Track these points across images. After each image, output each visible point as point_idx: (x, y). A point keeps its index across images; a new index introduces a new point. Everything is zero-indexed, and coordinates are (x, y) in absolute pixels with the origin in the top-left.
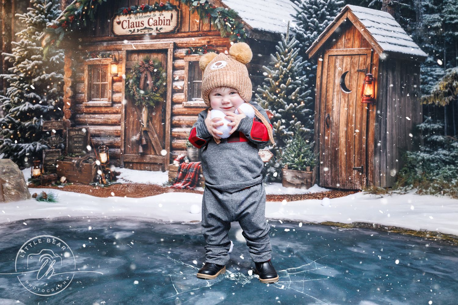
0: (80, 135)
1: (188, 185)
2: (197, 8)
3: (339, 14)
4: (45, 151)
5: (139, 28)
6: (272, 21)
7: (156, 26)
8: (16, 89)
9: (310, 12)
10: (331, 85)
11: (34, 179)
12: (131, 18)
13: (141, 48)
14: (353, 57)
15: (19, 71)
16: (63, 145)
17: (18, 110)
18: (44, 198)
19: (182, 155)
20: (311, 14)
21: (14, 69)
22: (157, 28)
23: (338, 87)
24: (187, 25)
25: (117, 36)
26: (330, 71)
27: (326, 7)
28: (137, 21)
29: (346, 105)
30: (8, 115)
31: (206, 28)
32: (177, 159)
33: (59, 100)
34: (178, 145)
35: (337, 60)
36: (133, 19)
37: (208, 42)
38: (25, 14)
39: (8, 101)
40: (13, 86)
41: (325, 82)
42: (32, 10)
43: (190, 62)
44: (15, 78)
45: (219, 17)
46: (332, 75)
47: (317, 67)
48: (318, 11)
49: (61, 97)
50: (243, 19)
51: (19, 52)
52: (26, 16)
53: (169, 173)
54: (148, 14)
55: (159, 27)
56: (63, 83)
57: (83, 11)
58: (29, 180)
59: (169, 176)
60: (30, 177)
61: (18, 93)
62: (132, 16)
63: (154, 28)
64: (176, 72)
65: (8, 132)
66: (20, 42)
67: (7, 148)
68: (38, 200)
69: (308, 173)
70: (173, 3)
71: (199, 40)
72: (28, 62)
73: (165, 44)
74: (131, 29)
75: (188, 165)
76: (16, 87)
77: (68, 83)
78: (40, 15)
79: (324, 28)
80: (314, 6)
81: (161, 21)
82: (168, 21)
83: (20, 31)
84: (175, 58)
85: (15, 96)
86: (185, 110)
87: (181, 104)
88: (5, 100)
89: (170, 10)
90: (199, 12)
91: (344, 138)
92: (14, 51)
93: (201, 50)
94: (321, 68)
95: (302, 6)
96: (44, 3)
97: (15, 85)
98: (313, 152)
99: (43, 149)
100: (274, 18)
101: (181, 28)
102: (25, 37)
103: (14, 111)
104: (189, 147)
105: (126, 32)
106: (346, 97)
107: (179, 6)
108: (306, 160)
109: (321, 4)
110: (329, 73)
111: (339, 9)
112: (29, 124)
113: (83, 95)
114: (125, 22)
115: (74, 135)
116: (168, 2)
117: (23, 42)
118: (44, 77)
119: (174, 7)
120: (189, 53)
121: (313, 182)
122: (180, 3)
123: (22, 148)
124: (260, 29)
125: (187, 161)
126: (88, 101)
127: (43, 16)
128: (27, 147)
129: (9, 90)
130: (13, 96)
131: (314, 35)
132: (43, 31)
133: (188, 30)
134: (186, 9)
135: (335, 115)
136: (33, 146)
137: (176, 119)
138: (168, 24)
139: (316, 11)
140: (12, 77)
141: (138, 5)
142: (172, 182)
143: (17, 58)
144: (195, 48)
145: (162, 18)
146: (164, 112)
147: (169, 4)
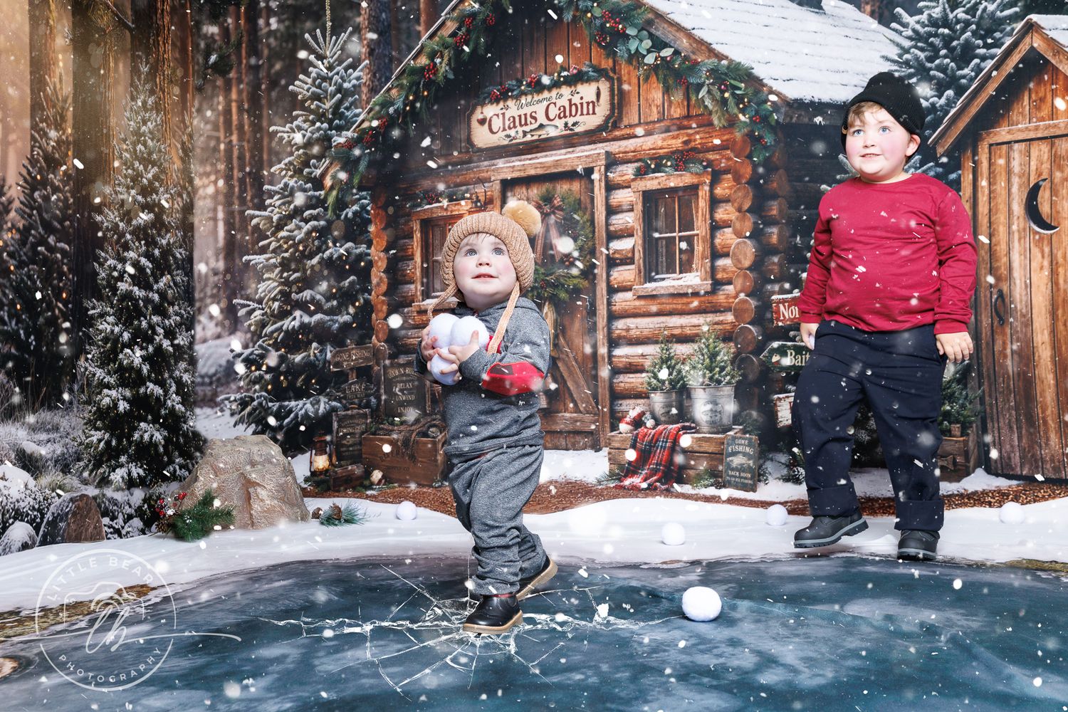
0: (409, 375)
1: (656, 481)
2: (655, 68)
3: (1008, 41)
4: (337, 416)
5: (527, 129)
6: (838, 78)
7: (564, 120)
8: (276, 284)
9: (932, 45)
10: (1001, 218)
11: (316, 478)
12: (507, 108)
13: (532, 172)
14: (1057, 141)
15: (280, 246)
16: (373, 400)
17: (280, 329)
18: (335, 518)
19: (638, 410)
20: (936, 50)
21: (270, 243)
22: (566, 124)
23: (1021, 219)
24: (634, 110)
25: (480, 150)
26: (995, 184)
27: (974, 27)
28: (522, 112)
29: (1046, 263)
30: (260, 342)
31: (677, 112)
32: (628, 419)
33: (362, 301)
34: (627, 385)
35: (1011, 153)
36: (513, 109)
37: (685, 143)
38: (288, 125)
39: (262, 312)
40: (269, 279)
41: (986, 211)
42: (302, 115)
43: (644, 192)
44: (273, 261)
45: (707, 82)
46: (1003, 192)
47: (960, 176)
48: (953, 39)
49: (366, 295)
50: (765, 81)
51: (279, 207)
52: (291, 128)
53: (609, 453)
54: (546, 94)
55: (571, 121)
56: (370, 264)
57: (405, 105)
58: (306, 480)
59: (610, 459)
60: (309, 474)
61: (280, 292)
62: (510, 103)
63: (560, 123)
64: (614, 217)
65: (261, 377)
66: (281, 185)
67: (260, 413)
68: (322, 523)
69: (956, 442)
70: (600, 64)
71: (664, 140)
72: (296, 225)
73: (586, 156)
74: (508, 132)
75: (653, 431)
76: (274, 280)
77: (380, 264)
78: (318, 124)
79: (972, 80)
80: (941, 30)
81: (574, 108)
82: (591, 105)
83: (280, 163)
84: (610, 187)
85: (274, 299)
86: (638, 303)
87: (631, 290)
88: (254, 310)
89: (592, 81)
90: (661, 76)
91: (1049, 348)
92: (270, 205)
93: (669, 164)
94: (971, 176)
95: (910, 33)
96: (326, 98)
97: (273, 276)
98: (965, 387)
99: (334, 409)
100: (841, 69)
101: (620, 118)
102: (290, 173)
103: (272, 332)
104: (655, 389)
105: (499, 139)
106: (1046, 242)
107: (614, 70)
108: (948, 408)
109: (958, 21)
110: (993, 188)
111: (1008, 28)
112: (303, 358)
113: (412, 287)
114: (495, 117)
115: (396, 377)
116: (587, 63)
117: (286, 185)
118: (331, 253)
119: (601, 73)
120: (641, 173)
121: (972, 464)
122: (614, 62)
123: (290, 411)
124: (807, 98)
125: (650, 423)
126: (423, 300)
127: (325, 125)
128: (301, 409)
129: (262, 287)
130: (269, 300)
131: (947, 99)
132: (325, 157)
133: (637, 122)
134: (629, 74)
135: (1018, 292)
136: (313, 405)
137: (620, 327)
138: (591, 112)
139: (947, 41)
140: (268, 260)
141: (523, 76)
142: (618, 474)
143: (275, 218)
144: (656, 158)
145: (576, 100)
146: (592, 312)
147: (591, 66)
